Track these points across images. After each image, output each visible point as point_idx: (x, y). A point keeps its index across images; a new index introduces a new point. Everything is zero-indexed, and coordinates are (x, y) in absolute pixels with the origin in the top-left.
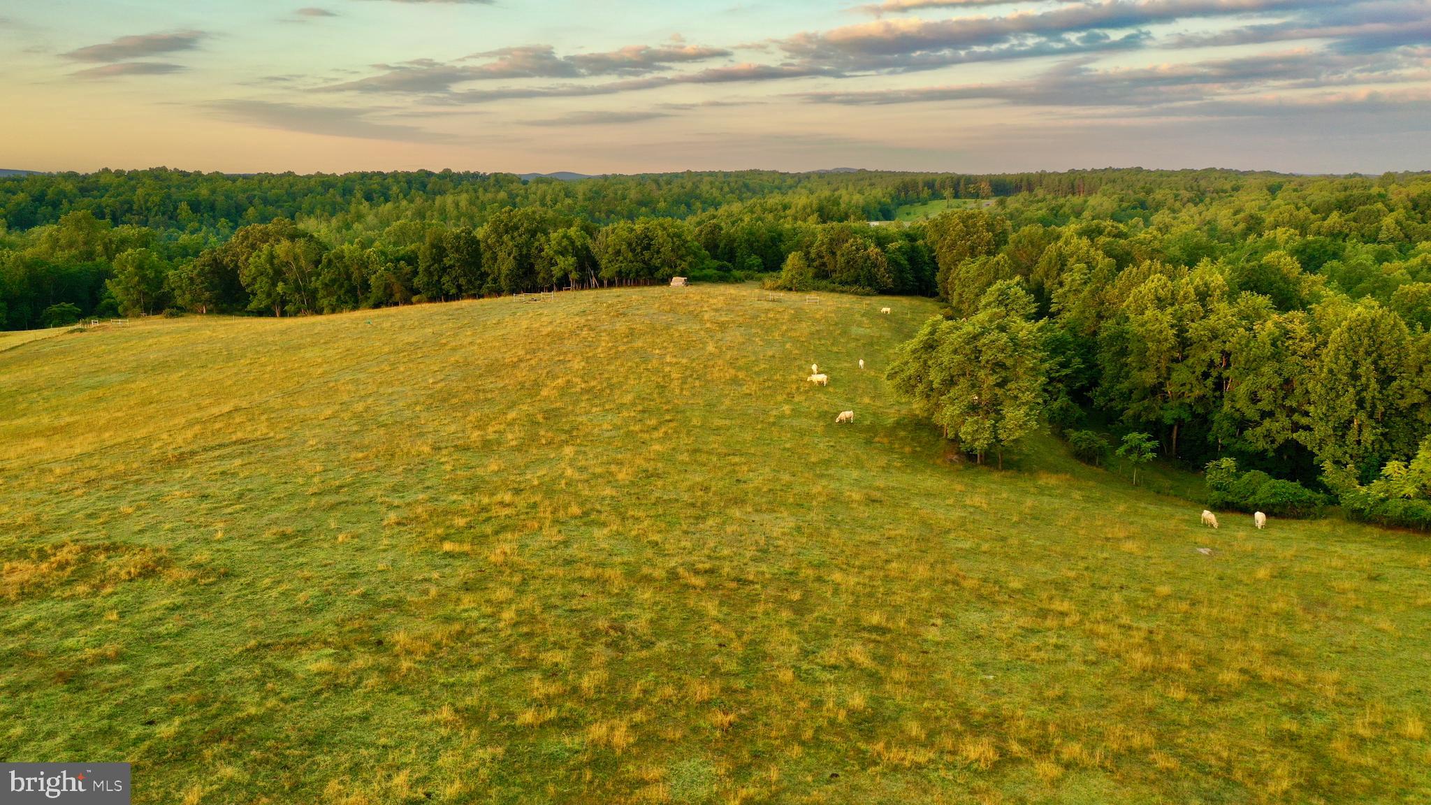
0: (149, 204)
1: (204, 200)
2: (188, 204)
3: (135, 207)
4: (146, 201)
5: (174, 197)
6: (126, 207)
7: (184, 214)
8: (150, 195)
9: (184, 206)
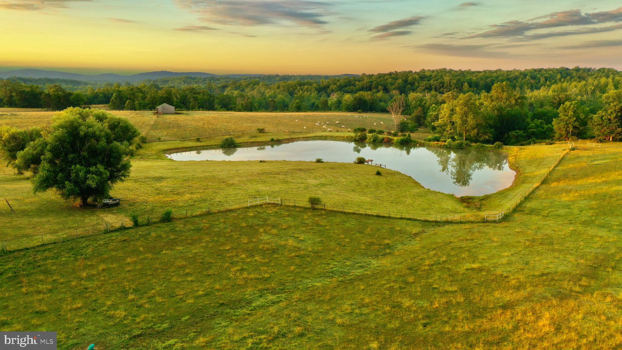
0: (451, 84)
1: (474, 82)
2: (468, 84)
3: (445, 85)
4: (450, 82)
5: (462, 80)
6: (441, 85)
7: (466, 88)
8: (452, 80)
9: (466, 84)
